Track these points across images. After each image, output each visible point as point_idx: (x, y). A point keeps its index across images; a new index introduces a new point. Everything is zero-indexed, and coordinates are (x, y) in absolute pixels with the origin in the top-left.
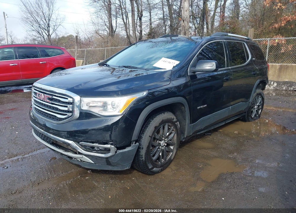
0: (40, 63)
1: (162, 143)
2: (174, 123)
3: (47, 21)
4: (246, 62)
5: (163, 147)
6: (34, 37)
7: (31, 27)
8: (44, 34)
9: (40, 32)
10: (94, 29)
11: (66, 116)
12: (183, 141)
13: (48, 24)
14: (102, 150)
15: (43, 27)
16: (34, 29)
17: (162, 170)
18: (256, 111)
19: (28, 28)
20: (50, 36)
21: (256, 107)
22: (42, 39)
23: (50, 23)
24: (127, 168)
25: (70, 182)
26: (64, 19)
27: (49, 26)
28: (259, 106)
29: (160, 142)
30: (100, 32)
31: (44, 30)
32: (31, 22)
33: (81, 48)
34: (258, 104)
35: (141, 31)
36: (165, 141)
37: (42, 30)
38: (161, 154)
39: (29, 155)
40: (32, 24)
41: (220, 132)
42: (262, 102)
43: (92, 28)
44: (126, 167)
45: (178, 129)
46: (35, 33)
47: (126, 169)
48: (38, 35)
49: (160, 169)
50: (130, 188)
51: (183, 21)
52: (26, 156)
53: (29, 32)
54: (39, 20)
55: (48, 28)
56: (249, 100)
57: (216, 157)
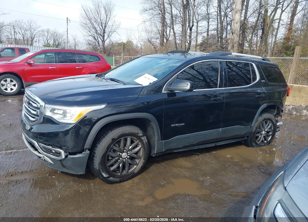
0: (77, 67)
1: (124, 155)
2: (139, 138)
3: (104, 27)
4: (251, 83)
5: (125, 159)
6: (90, 42)
7: (89, 32)
8: (99, 39)
9: (96, 37)
10: (147, 37)
11: (35, 119)
12: (154, 156)
13: (104, 31)
14: (57, 153)
15: (99, 32)
16: (91, 34)
17: (121, 182)
18: (264, 137)
19: (86, 33)
20: (105, 42)
21: (263, 132)
22: (97, 44)
23: (106, 30)
24: (82, 173)
25: (37, 178)
26: (119, 26)
27: (104, 32)
28: (268, 132)
29: (120, 154)
30: (153, 40)
31: (100, 35)
32: (88, 27)
33: (129, 56)
34: (266, 130)
35: (190, 42)
36: (128, 153)
37: (98, 36)
38: (121, 165)
39: (23, 150)
40: (89, 30)
41: (212, 154)
42: (273, 128)
43: (145, 36)
44: (80, 172)
45: (145, 143)
46: (91, 38)
47: (79, 173)
48: (94, 41)
49: (119, 179)
50: (83, 192)
51: (233, 34)
52: (20, 151)
53: (85, 37)
54: (96, 26)
55: (103, 34)
56: (250, 124)
57: (186, 177)
